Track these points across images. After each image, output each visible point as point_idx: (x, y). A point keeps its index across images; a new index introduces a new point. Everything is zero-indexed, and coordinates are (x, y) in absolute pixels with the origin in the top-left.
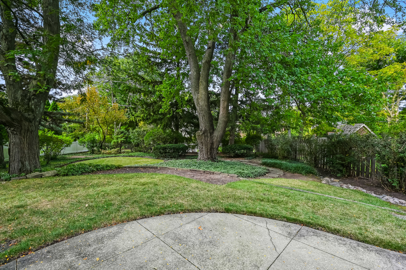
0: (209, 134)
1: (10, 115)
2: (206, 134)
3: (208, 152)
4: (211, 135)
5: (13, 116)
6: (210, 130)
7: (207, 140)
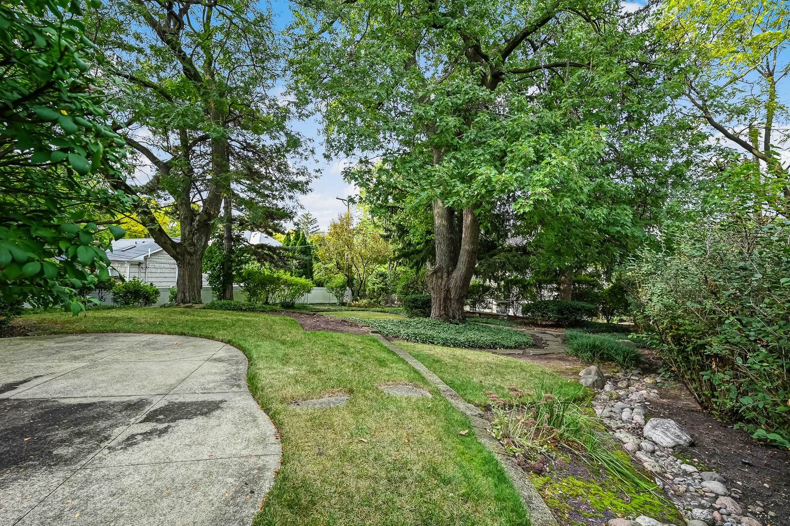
0: (445, 275)
1: (176, 250)
2: (439, 274)
3: (440, 305)
4: (448, 277)
5: (178, 250)
6: (448, 267)
7: (441, 284)
